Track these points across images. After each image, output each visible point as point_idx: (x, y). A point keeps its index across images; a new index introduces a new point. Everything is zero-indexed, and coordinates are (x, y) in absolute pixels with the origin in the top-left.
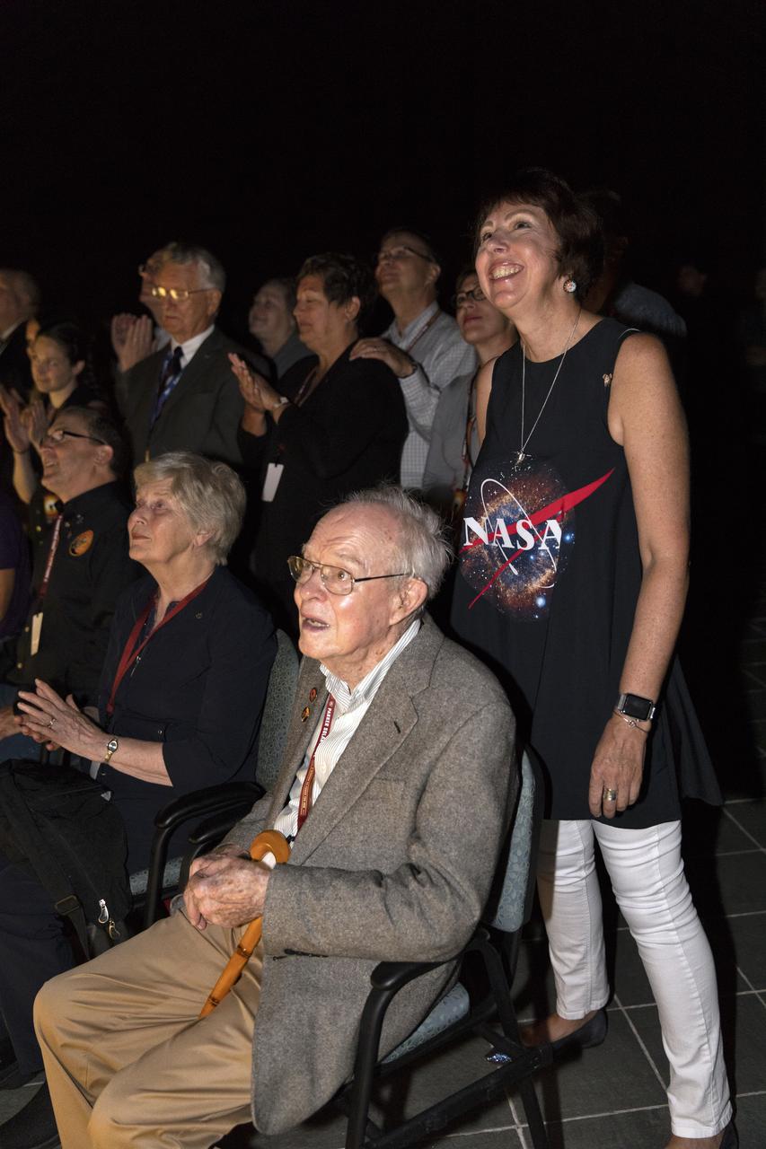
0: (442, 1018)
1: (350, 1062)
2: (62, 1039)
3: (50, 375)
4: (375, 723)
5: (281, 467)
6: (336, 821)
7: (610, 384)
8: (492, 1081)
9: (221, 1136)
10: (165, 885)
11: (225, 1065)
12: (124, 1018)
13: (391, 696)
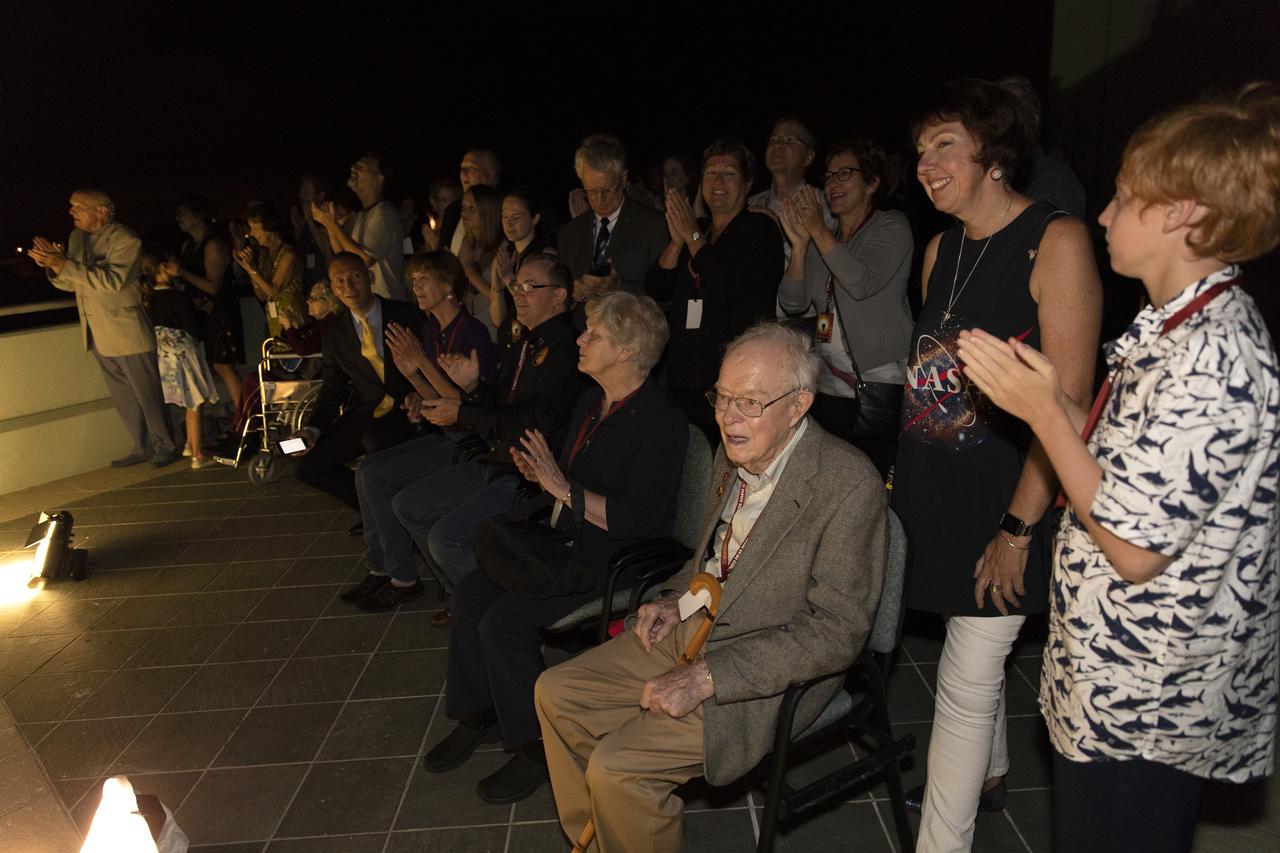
0: (833, 713)
1: (773, 738)
2: (556, 712)
3: (517, 226)
4: (779, 503)
5: (700, 302)
6: (753, 576)
7: (1034, 260)
10: (613, 610)
11: (682, 734)
12: (600, 700)
13: (790, 482)
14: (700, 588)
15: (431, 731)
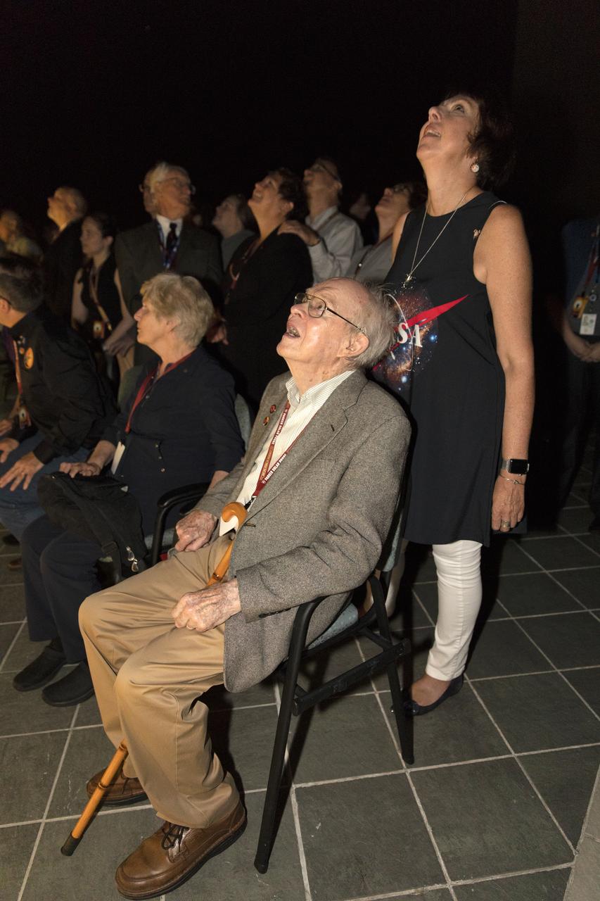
0: (342, 623)
1: (287, 648)
4: (317, 426)
6: (285, 485)
7: (477, 237)
8: (375, 662)
9: (202, 693)
10: (163, 544)
11: (206, 648)
12: (137, 620)
13: (330, 410)
14: (231, 515)
15: (12, 652)
